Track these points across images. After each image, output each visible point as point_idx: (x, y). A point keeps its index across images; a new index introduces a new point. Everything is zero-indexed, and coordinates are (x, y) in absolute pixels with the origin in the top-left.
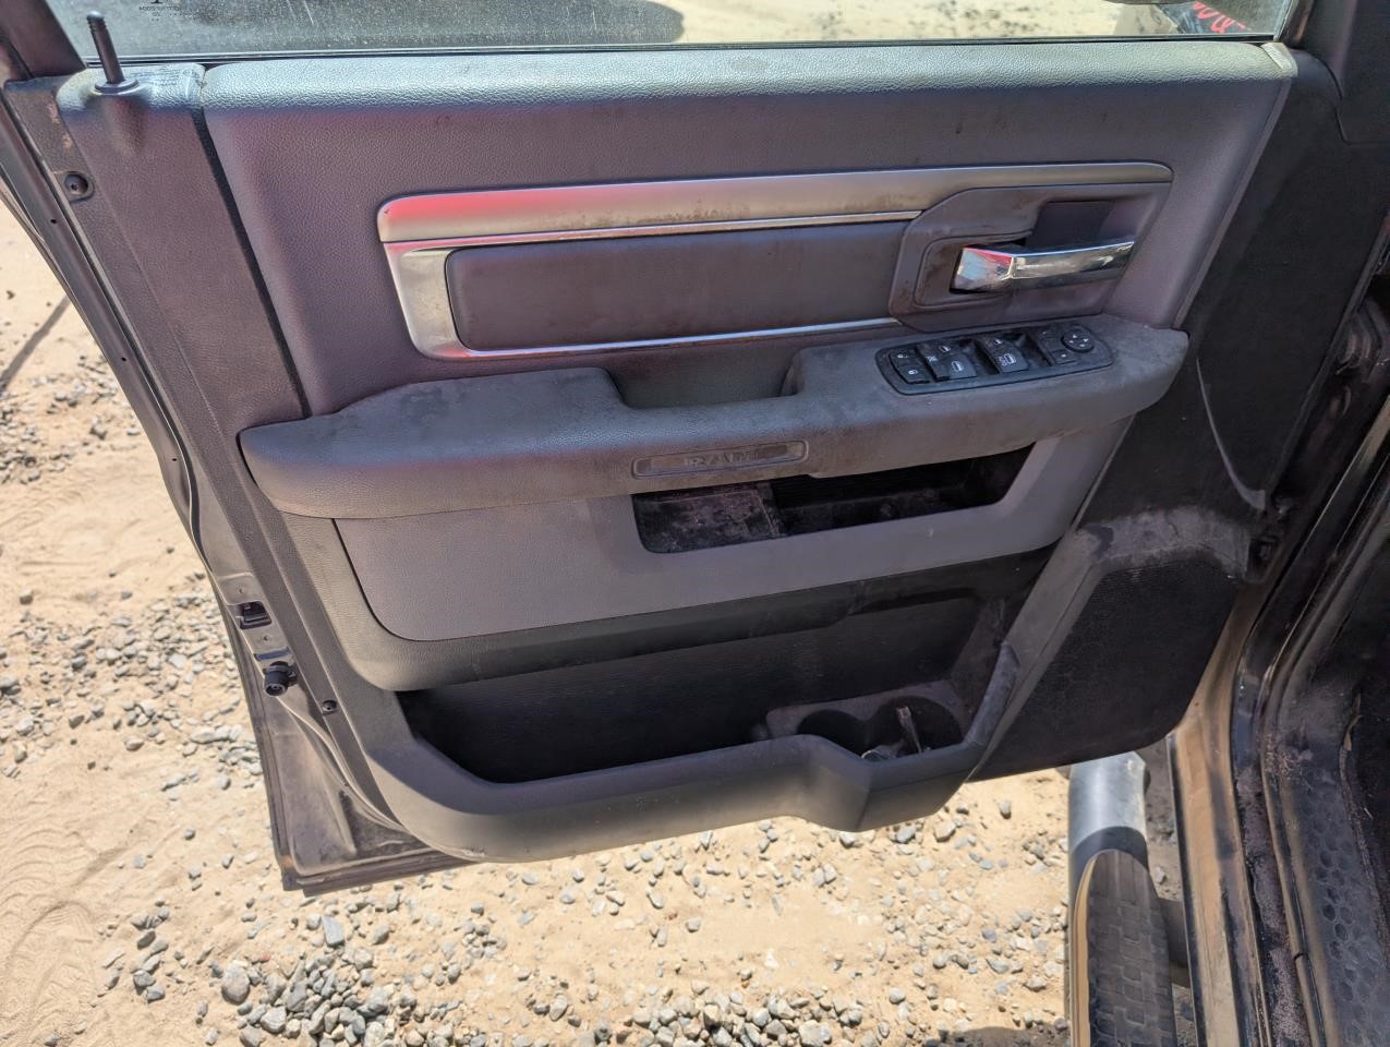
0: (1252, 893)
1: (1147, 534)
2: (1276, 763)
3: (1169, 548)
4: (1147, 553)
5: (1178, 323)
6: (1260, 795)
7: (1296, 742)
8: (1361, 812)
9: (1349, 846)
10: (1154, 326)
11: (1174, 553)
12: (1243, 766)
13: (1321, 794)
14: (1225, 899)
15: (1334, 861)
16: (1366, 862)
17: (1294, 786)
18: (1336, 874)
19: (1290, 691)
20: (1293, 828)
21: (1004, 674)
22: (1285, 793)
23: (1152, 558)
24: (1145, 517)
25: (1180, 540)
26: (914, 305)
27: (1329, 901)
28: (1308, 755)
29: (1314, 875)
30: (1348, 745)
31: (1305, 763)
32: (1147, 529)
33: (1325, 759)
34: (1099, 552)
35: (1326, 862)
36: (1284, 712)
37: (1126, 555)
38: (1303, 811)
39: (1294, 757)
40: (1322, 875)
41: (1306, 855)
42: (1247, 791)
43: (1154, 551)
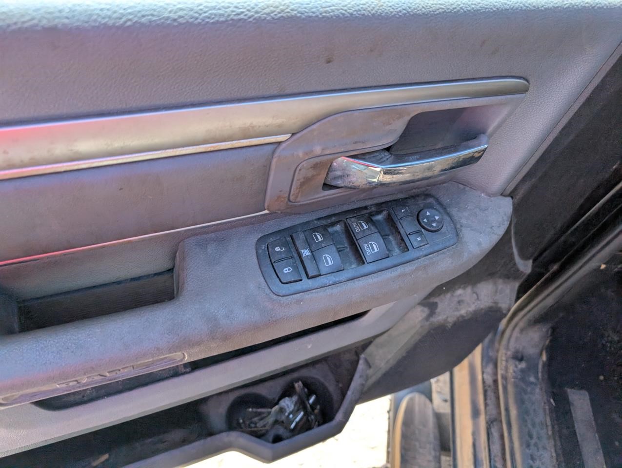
0: (489, 446)
1: (460, 302)
2: (506, 369)
3: (472, 308)
4: (457, 314)
5: (508, 192)
6: (495, 382)
7: (519, 357)
8: (549, 401)
9: (542, 424)
10: (489, 195)
11: (475, 311)
12: (487, 363)
13: (529, 389)
14: (474, 445)
15: (535, 435)
16: (550, 433)
17: (516, 385)
18: (536, 445)
19: (517, 330)
20: (514, 412)
21: (361, 376)
22: (511, 389)
23: (462, 316)
24: (460, 292)
25: (479, 302)
26: (289, 203)
27: (531, 462)
28: (523, 365)
29: (524, 446)
30: (544, 358)
31: (522, 371)
32: (460, 298)
33: (532, 368)
34: (427, 318)
35: (531, 436)
36: (513, 340)
37: (445, 317)
38: (520, 402)
39: (516, 366)
40: (528, 446)
41: (521, 431)
42: (489, 380)
43: (463, 312)
